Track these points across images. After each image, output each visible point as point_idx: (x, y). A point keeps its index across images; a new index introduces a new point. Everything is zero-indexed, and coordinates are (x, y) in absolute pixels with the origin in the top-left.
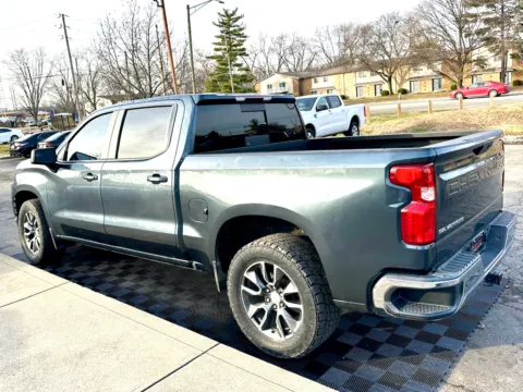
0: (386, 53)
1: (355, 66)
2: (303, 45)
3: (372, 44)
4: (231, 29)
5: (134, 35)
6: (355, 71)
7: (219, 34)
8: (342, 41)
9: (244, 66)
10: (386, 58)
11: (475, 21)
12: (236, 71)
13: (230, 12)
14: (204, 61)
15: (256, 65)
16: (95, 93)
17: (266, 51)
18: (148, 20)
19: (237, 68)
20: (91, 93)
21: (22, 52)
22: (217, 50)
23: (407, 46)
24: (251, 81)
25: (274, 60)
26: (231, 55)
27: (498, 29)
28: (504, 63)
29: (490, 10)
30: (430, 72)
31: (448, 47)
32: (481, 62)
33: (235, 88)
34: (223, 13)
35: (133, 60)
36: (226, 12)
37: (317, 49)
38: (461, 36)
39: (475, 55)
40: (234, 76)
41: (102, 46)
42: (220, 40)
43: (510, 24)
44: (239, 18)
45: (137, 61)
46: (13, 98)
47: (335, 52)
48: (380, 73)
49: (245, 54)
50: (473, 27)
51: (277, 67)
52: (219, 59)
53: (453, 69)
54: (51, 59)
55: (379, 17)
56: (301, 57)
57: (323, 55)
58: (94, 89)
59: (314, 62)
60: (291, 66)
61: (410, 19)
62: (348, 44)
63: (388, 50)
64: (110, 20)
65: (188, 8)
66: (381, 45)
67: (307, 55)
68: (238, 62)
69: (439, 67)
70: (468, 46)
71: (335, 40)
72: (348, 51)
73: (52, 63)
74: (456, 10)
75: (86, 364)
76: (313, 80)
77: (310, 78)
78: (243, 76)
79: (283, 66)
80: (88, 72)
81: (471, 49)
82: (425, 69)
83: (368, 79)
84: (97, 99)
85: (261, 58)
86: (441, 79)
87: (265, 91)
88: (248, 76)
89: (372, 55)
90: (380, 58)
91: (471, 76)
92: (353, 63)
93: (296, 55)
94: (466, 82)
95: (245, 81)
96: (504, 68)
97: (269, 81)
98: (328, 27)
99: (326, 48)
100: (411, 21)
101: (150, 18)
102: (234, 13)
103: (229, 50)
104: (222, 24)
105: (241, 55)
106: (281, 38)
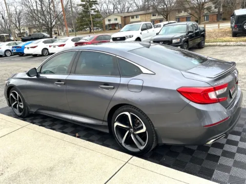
0: (165, 4)
1: (151, 11)
6: (149, 14)
9: (97, 10)
10: (165, 6)
12: (92, 13)
14: (76, 7)
15: (102, 9)
16: (19, 24)
17: (107, 2)
19: (93, 11)
20: (18, 24)
22: (82, 1)
23: (175, 1)
24: (100, 17)
25: (111, 7)
26: (90, 4)
28: (219, 10)
30: (186, 14)
32: (209, 9)
33: (93, 21)
35: (41, 5)
37: (132, 2)
39: (206, 6)
40: (92, 15)
47: (140, 3)
48: (162, 14)
49: (97, 4)
51: (112, 10)
52: (84, 6)
53: (196, 12)
56: (124, 5)
57: (134, 5)
59: (130, 9)
60: (119, 10)
63: (166, 3)
66: (163, 1)
67: (127, 5)
68: (93, 8)
69: (190, 11)
70: (203, 1)
72: (147, 3)
76: (131, 18)
77: (129, 16)
78: (96, 15)
79: (116, 10)
80: (15, 12)
81: (205, 2)
82: (183, 12)
83: (157, 17)
84: (21, 27)
85: (105, 6)
86: (190, 17)
87: (107, 23)
88: (98, 15)
89: (158, 5)
90: (162, 7)
91: (204, 16)
92: (149, 10)
93: (122, 5)
94: (202, 18)
95: (97, 17)
96: (219, 12)
97: (109, 18)
99: (136, 1)
103: (89, 2)
105: (95, 4)
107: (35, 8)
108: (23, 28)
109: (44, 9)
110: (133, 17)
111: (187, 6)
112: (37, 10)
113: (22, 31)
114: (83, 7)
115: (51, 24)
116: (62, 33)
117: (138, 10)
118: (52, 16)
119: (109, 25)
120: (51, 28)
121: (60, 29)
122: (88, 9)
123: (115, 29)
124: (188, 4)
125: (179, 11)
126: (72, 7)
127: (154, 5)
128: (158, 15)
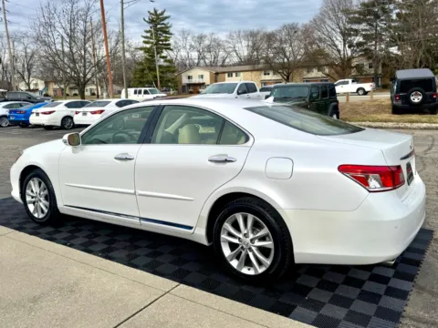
0: (286, 56)
1: (260, 66)
2: (219, 45)
3: (275, 48)
4: (159, 26)
5: (72, 21)
6: (258, 70)
7: (148, 29)
8: (250, 44)
9: (169, 58)
10: (286, 60)
11: (356, 36)
12: (162, 62)
13: (159, 12)
14: (133, 52)
15: (178, 58)
16: (29, 75)
17: (188, 47)
18: (86, 9)
19: (162, 60)
20: (26, 73)
22: (145, 42)
23: (302, 51)
24: (173, 72)
25: (195, 55)
26: (157, 48)
27: (374, 43)
28: (376, 71)
29: (368, 27)
30: (320, 74)
32: (359, 67)
33: (161, 77)
34: (152, 11)
35: (70, 44)
36: (156, 11)
37: (231, 50)
38: (344, 46)
39: (354, 63)
40: (160, 67)
41: (41, 28)
42: (149, 35)
43: (382, 40)
44: (166, 18)
45: (73, 44)
47: (245, 52)
48: (280, 73)
49: (172, 50)
50: (354, 40)
51: (196, 61)
52: (147, 50)
53: (337, 72)
55: (281, 26)
56: (217, 54)
57: (235, 54)
58: (29, 71)
59: (227, 60)
60: (207, 61)
61: (304, 33)
62: (255, 48)
63: (288, 54)
64: (51, 7)
65: (122, 3)
66: (283, 49)
67: (222, 54)
68: (164, 54)
69: (327, 71)
70: (349, 54)
71: (245, 43)
72: (255, 53)
74: (341, 24)
76: (226, 75)
77: (224, 73)
78: (168, 67)
79: (202, 61)
80: (24, 54)
81: (352, 57)
82: (315, 71)
83: (271, 77)
84: (31, 79)
85: (183, 53)
87: (185, 81)
88: (171, 67)
89: (274, 57)
90: (281, 61)
92: (259, 63)
93: (213, 53)
95: (169, 71)
96: (376, 74)
97: (190, 73)
98: (239, 32)
99: (237, 49)
100: (307, 32)
101: (88, 9)
102: (162, 13)
103: (156, 44)
104: (152, 21)
105: (166, 49)
106: (201, 38)
107: (59, 47)
108: (34, 82)
109: (74, 50)
110: (230, 74)
111: (323, 62)
112: (63, 52)
113: (32, 87)
114: (146, 52)
115: (85, 76)
116: (105, 94)
117: (239, 64)
118: (88, 64)
119: (189, 85)
120: (85, 84)
121: (102, 87)
122: (153, 56)
123: (198, 93)
124: (324, 58)
125: (309, 69)
126: (124, 51)
127: (267, 57)
128: (274, 74)
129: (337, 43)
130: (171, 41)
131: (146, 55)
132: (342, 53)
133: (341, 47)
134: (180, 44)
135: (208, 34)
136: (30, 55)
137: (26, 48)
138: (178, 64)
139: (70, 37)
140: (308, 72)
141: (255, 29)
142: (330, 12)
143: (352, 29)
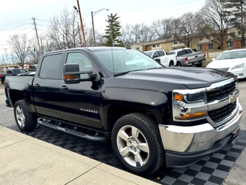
0: (186, 32)
1: (172, 39)
2: (147, 29)
3: (180, 28)
4: (114, 23)
5: (67, 26)
6: (172, 41)
7: (108, 25)
8: (165, 27)
9: (120, 40)
10: (187, 34)
11: (229, 15)
12: (116, 43)
13: (113, 15)
14: (101, 39)
15: (125, 39)
17: (130, 33)
18: (73, 19)
21: (16, 36)
22: (107, 33)
23: (196, 28)
25: (134, 37)
26: (113, 36)
28: (243, 35)
29: (237, 9)
30: (208, 41)
31: (216, 28)
34: (110, 15)
37: (154, 31)
38: (222, 23)
39: (229, 32)
40: (115, 45)
41: (52, 32)
42: (108, 28)
44: (117, 18)
45: (68, 38)
46: (13, 59)
47: (162, 32)
48: (183, 42)
49: (120, 35)
50: (228, 18)
51: (135, 40)
52: (108, 37)
53: (218, 39)
54: (30, 39)
55: (183, 14)
56: (146, 35)
57: (156, 34)
59: (153, 38)
60: (141, 40)
61: (198, 15)
62: (168, 28)
63: (188, 30)
64: (56, 20)
65: (92, 13)
66: (184, 29)
67: (149, 34)
68: (117, 39)
69: (212, 38)
70: (225, 27)
71: (162, 27)
72: (168, 32)
73: (30, 41)
74: (219, 10)
75: (36, 174)
76: (152, 46)
77: (150, 45)
78: (119, 45)
79: (138, 40)
80: (47, 45)
81: (227, 29)
82: (205, 39)
83: (178, 45)
85: (127, 36)
86: (212, 44)
89: (180, 33)
90: (184, 35)
91: (228, 42)
93: (144, 35)
94: (225, 45)
96: (243, 38)
98: (159, 20)
99: (158, 31)
100: (198, 16)
101: (74, 18)
102: (115, 16)
103: (112, 33)
104: (110, 21)
105: (118, 35)
106: (137, 27)
107: (62, 40)
110: (154, 46)
111: (209, 33)
112: (64, 43)
117: (159, 39)
122: (111, 40)
124: (211, 31)
125: (201, 38)
127: (176, 33)
128: (180, 43)
129: (217, 21)
130: (121, 31)
131: (107, 39)
132: (220, 27)
133: (219, 23)
134: (125, 31)
135: (141, 24)
136: (49, 45)
137: (47, 42)
138: (125, 43)
139: (66, 34)
140: (201, 40)
141: (168, 18)
142: (212, 3)
143: (226, 12)
